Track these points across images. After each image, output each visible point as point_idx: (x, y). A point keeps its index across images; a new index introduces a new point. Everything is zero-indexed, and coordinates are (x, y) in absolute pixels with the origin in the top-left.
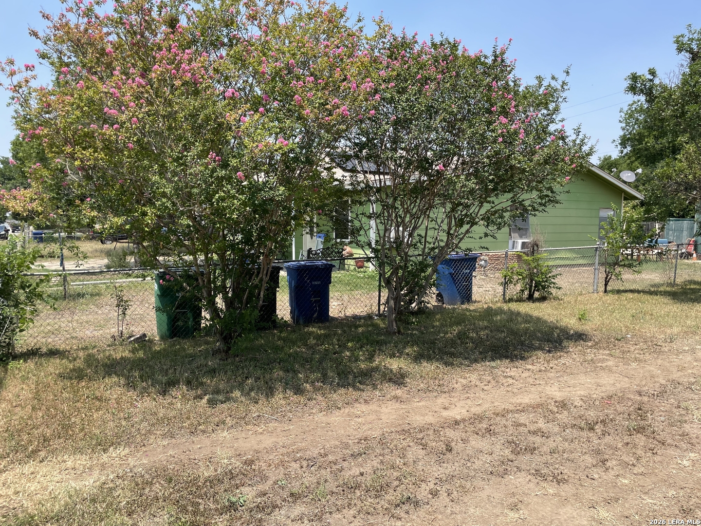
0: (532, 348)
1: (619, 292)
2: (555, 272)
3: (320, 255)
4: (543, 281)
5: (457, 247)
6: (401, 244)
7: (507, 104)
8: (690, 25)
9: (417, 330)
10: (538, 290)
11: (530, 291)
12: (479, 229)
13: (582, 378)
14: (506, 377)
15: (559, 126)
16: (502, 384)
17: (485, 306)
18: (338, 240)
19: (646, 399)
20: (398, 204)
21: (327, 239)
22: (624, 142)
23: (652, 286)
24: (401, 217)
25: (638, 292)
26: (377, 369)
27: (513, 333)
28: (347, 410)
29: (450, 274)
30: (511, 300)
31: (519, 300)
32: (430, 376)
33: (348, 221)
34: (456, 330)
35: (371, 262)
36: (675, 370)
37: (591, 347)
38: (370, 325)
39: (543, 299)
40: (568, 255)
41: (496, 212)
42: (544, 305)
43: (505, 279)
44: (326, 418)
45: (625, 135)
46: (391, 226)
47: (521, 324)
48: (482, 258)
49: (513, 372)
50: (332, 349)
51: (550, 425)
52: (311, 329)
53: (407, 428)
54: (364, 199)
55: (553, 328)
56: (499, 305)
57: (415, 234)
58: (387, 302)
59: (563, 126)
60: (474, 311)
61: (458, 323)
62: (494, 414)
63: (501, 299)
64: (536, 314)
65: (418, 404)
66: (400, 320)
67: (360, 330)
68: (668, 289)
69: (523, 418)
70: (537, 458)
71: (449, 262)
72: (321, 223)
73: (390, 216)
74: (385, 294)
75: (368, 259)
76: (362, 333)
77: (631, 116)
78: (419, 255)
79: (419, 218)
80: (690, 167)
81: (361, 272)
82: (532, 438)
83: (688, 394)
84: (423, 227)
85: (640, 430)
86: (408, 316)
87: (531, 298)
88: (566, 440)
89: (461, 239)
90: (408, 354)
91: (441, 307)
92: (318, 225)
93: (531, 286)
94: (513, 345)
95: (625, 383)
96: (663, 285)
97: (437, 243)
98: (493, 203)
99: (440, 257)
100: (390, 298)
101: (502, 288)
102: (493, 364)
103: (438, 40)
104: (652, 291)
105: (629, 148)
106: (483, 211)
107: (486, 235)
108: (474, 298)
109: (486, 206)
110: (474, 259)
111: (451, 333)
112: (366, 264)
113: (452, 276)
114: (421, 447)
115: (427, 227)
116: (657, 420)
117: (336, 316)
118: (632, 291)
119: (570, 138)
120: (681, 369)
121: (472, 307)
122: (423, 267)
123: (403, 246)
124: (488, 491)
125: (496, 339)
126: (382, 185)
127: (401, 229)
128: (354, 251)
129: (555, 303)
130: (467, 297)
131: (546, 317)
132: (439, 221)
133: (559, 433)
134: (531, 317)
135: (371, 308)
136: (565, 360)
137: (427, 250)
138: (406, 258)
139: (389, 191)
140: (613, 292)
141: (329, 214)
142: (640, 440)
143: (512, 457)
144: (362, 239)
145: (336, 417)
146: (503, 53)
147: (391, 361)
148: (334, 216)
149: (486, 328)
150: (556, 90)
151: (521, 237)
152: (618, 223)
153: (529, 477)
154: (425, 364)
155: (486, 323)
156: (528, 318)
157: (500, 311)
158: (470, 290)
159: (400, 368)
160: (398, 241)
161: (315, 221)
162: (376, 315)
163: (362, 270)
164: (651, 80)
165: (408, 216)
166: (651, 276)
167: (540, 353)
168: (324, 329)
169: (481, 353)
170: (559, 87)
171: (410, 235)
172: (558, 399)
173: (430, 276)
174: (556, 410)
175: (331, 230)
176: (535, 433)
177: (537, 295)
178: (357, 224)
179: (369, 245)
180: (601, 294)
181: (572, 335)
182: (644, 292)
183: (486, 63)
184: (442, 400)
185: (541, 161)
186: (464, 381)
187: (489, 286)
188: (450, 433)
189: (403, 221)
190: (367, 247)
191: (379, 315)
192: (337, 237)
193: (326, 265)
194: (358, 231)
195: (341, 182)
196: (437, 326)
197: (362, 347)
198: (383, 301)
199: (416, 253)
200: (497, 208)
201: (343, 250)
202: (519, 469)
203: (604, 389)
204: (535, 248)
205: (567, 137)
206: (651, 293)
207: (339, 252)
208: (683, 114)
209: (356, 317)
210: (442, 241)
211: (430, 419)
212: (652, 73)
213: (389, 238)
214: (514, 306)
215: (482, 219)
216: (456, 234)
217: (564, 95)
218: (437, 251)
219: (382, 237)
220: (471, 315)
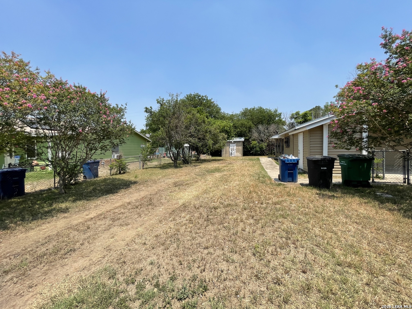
0: (120, 188)
1: (147, 168)
2: (127, 164)
3: (18, 165)
4: (124, 167)
5: (90, 158)
6: (64, 158)
7: (106, 111)
8: (160, 97)
9: (74, 190)
10: (122, 171)
11: (120, 171)
12: (99, 151)
13: (135, 194)
14: (111, 199)
15: (124, 120)
16: (110, 202)
17: (104, 178)
18: (29, 158)
19: (152, 196)
20: (62, 143)
21: (22, 158)
22: (147, 126)
23: (155, 166)
24: (64, 148)
25: (152, 168)
26: (54, 209)
27: (113, 185)
28: (38, 229)
29: (89, 168)
30: (113, 175)
31: (116, 174)
32: (81, 206)
33: (35, 150)
34: (92, 188)
35: (49, 166)
36: (159, 187)
37: (138, 185)
38: (50, 193)
39: (124, 173)
40: (132, 159)
41: (105, 146)
42: (124, 175)
43: (111, 168)
44: (26, 235)
45: (147, 123)
46: (59, 151)
47: (116, 182)
48: (102, 161)
49: (114, 197)
50: (28, 206)
51: (125, 210)
52: (13, 200)
53: (70, 226)
54: (43, 140)
55: (127, 181)
56: (109, 177)
57: (71, 154)
58: (59, 182)
59: (126, 120)
60: (100, 180)
61: (93, 185)
62: (106, 212)
63: (110, 175)
64: (122, 178)
65: (74, 217)
66: (66, 188)
67: (44, 195)
68: (159, 166)
69: (116, 211)
70: (121, 221)
71: (88, 164)
72: (17, 151)
73: (58, 147)
74: (57, 179)
75: (47, 165)
76: (46, 196)
77: (148, 118)
78: (74, 162)
79: (73, 148)
80: (162, 134)
81: (44, 171)
82: (119, 216)
83: (163, 192)
84: (75, 151)
85: (150, 204)
86: (70, 186)
87: (120, 173)
88: (130, 213)
89: (92, 155)
90: (70, 200)
91: (86, 180)
92: (15, 152)
93: (120, 169)
94: (114, 189)
95: (147, 193)
96: (158, 165)
97: (82, 157)
98: (104, 142)
99: (84, 162)
100: (60, 180)
101: (110, 171)
102: (106, 196)
103: (77, 85)
104: (155, 167)
105: (148, 127)
106: (100, 145)
107: (101, 154)
108: (99, 176)
109: (101, 144)
110: (99, 162)
111: (90, 189)
112: (47, 168)
113: (90, 169)
114: (76, 231)
115: (77, 151)
116: (155, 201)
117: (30, 192)
118: (150, 168)
119: (128, 124)
120: (161, 186)
121: (98, 179)
122: (76, 166)
123: (66, 159)
124: (104, 236)
125: (107, 188)
126: (53, 135)
127: (64, 152)
128: (39, 163)
129: (128, 174)
130: (96, 176)
131: (125, 179)
132: (82, 149)
133: (128, 212)
134: (120, 179)
135: (50, 186)
136: (131, 190)
137: (77, 160)
138: (67, 164)
139: (57, 138)
140: (145, 168)
141: (23, 147)
142: (150, 207)
143: (113, 223)
144: (43, 157)
145: (32, 233)
146: (104, 94)
147: (62, 204)
148: (26, 148)
149: (104, 185)
150: (123, 109)
151: (116, 154)
152: (145, 149)
153: (118, 227)
154: (78, 202)
155: (104, 184)
156: (119, 180)
157: (110, 179)
158: (98, 173)
159: (67, 206)
160: (63, 158)
161: (13, 150)
162: (53, 188)
163: (44, 170)
164: (151, 110)
165: (67, 147)
166: (155, 163)
167: (122, 190)
168: (22, 198)
169: (101, 194)
170: (124, 108)
171: (69, 155)
172: (128, 202)
173: (80, 170)
174: (127, 205)
175: (24, 154)
176: (120, 214)
177: (122, 172)
178: (40, 151)
179: (48, 159)
180: (142, 169)
181: (133, 183)
182: (153, 167)
183: (98, 97)
184: (86, 213)
185: (119, 130)
186: (95, 204)
187: (105, 171)
188: (89, 223)
189: (65, 150)
190: (47, 160)
191: (55, 188)
192: (28, 157)
193: (22, 170)
194: (41, 154)
195: (29, 133)
196: (83, 188)
197: (45, 202)
198: (56, 182)
199: (72, 161)
200: (105, 144)
201: (32, 162)
202: (114, 226)
203: (141, 196)
204: (121, 157)
205: (127, 123)
206: (155, 168)
207: (30, 164)
208: (159, 120)
209: (41, 191)
210: (84, 156)
211: (80, 220)
212: (151, 108)
213: (59, 156)
214: (114, 177)
215: (99, 148)
216: (90, 153)
217: (126, 111)
218: (82, 160)
219: (55, 156)
220: (98, 182)
